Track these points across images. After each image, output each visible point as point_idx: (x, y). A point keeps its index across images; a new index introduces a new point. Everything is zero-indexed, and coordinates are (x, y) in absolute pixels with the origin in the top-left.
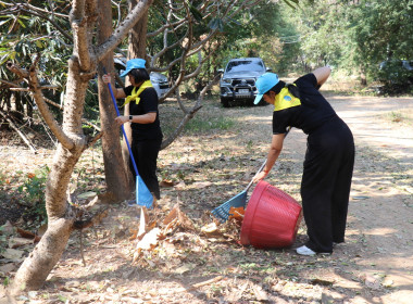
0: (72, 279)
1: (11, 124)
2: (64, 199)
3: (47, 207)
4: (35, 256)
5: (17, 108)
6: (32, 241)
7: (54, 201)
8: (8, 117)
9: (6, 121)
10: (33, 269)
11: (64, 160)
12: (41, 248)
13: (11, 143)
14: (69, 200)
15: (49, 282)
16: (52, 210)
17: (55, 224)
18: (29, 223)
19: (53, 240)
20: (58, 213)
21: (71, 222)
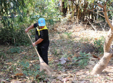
0: (110, 73)
1: (90, 23)
2: (110, 47)
3: (104, 49)
4: (99, 64)
5: (92, 18)
6: (97, 59)
7: (106, 47)
8: (89, 21)
9: (88, 22)
10: (99, 68)
11: (111, 34)
12: (101, 61)
13: (89, 29)
14: (111, 47)
15: (103, 72)
16: (106, 50)
17: (106, 54)
18: (96, 53)
19: (105, 59)
20: (107, 51)
21: (112, 54)
